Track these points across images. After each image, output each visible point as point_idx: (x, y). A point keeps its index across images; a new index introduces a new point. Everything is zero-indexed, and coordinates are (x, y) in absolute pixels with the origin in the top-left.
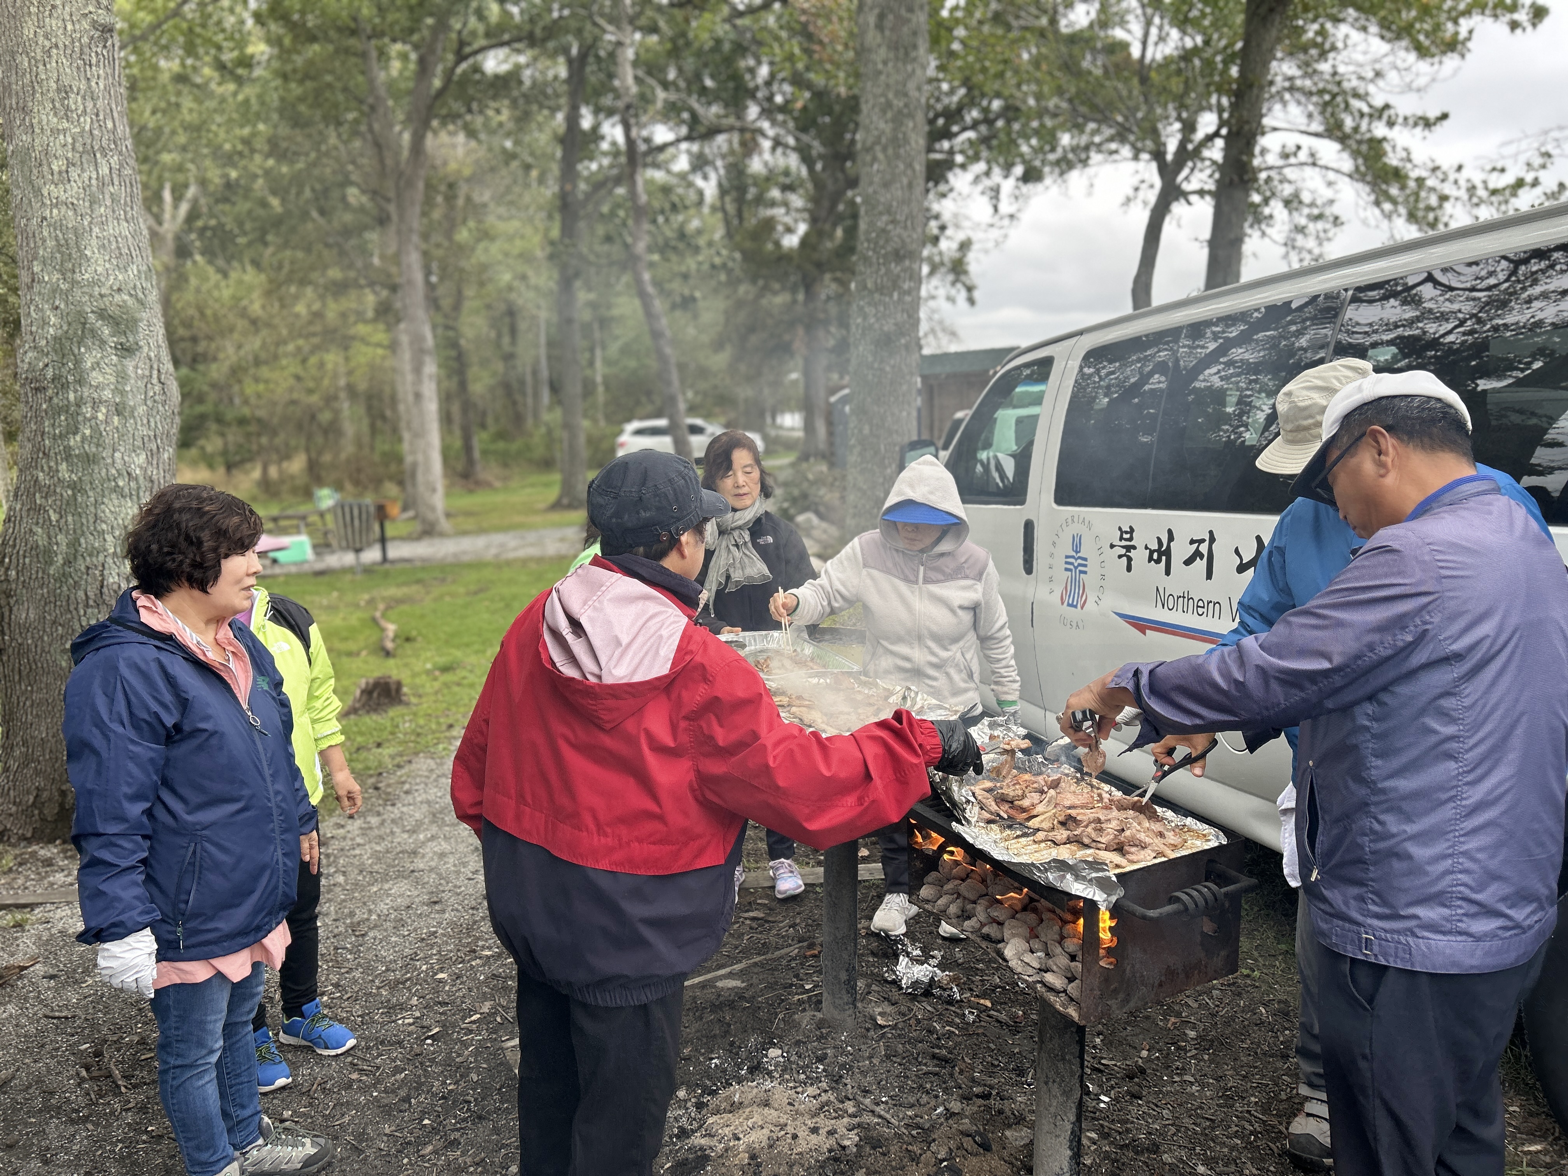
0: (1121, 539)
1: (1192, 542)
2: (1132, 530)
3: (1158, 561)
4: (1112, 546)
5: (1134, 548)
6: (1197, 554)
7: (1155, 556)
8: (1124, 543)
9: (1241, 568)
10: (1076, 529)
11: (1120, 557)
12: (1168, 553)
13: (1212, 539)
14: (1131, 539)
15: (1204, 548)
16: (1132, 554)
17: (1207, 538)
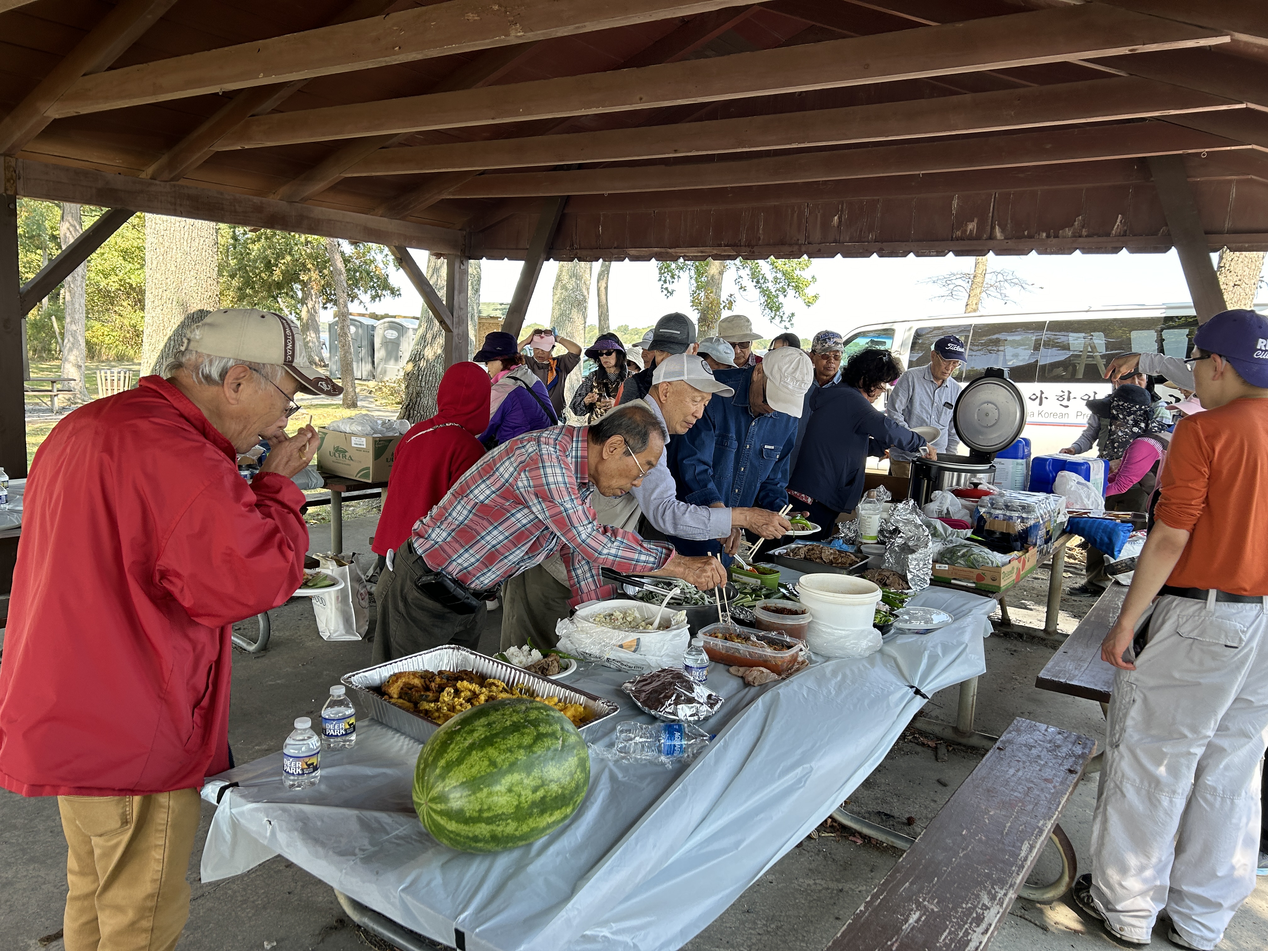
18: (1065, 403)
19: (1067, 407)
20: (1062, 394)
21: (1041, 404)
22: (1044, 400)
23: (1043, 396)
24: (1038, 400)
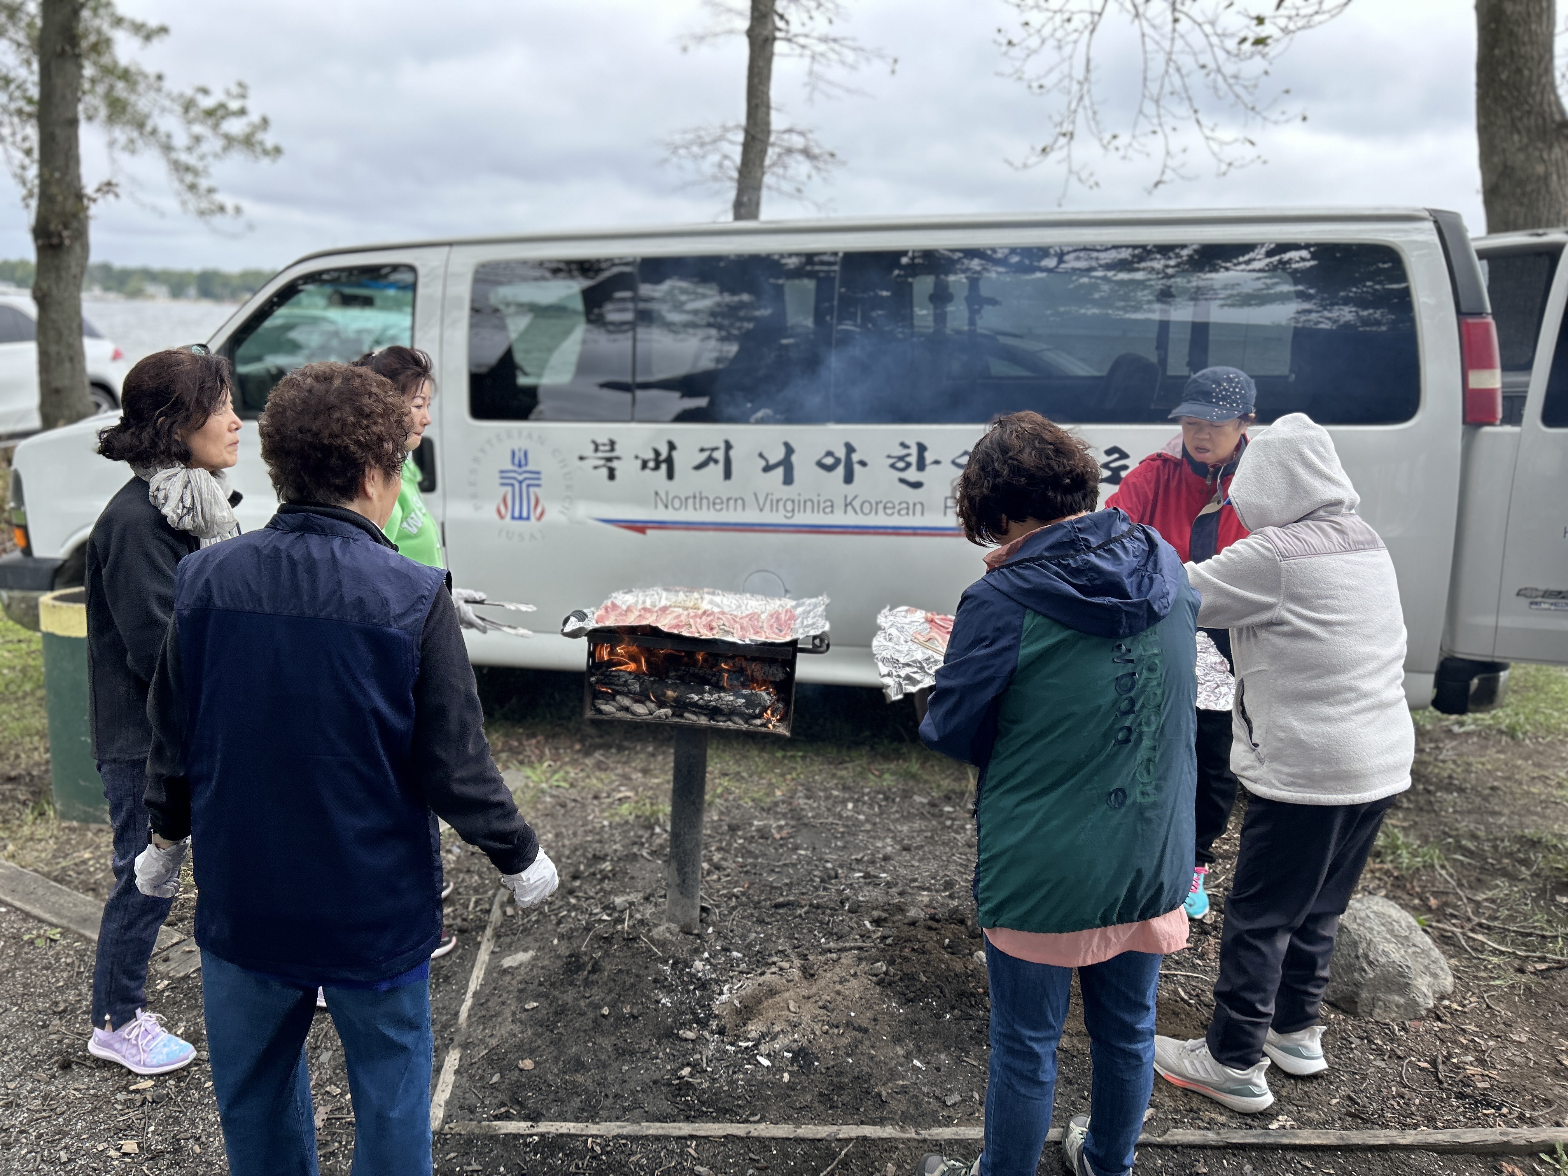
0: (596, 450)
1: (702, 450)
2: (612, 443)
3: (657, 467)
4: (581, 458)
5: (618, 458)
6: (710, 460)
7: (651, 464)
8: (600, 454)
9: (767, 469)
10: (519, 444)
11: (596, 468)
12: (669, 461)
13: (728, 446)
14: (612, 450)
15: (719, 455)
16: (615, 464)
17: (722, 446)
18: (912, 475)
19: (917, 485)
20: (904, 452)
21: (849, 478)
22: (857, 468)
23: (855, 457)
24: (840, 470)
